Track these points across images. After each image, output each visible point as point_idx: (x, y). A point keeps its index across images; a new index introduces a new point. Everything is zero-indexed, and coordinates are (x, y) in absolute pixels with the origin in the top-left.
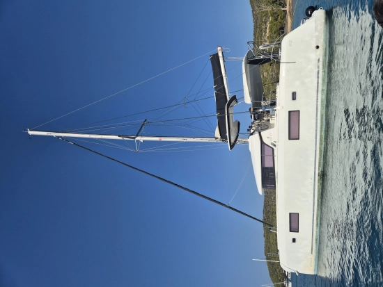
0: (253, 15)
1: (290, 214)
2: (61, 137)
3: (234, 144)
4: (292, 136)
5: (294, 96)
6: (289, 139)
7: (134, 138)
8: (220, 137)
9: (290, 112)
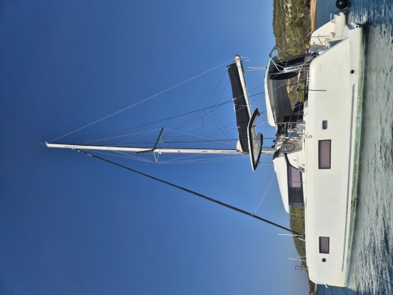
1: (320, 238)
2: (79, 149)
3: (257, 164)
4: (322, 165)
5: (325, 125)
6: (320, 168)
7: (153, 150)
8: (241, 150)
9: (320, 142)
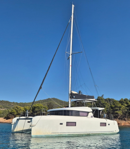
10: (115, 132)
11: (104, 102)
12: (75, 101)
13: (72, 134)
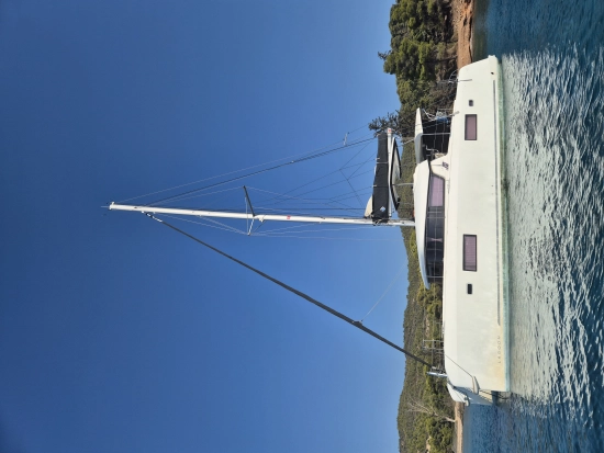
0: (401, 447)
1: (464, 236)
2: (150, 213)
6: (466, 139)
9: (466, 116)
10: (496, 77)
11: (401, 53)
12: (397, 206)
13: (504, 250)
